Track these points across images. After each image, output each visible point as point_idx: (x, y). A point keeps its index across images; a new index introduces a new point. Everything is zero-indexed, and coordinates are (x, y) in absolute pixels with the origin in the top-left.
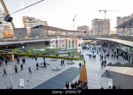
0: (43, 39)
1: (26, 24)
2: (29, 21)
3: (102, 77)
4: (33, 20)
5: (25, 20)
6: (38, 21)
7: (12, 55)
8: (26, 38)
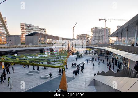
0: (37, 46)
1: (24, 31)
2: (27, 28)
3: (89, 85)
4: (31, 28)
5: (23, 27)
6: (36, 29)
7: (2, 62)
8: (19, 45)
